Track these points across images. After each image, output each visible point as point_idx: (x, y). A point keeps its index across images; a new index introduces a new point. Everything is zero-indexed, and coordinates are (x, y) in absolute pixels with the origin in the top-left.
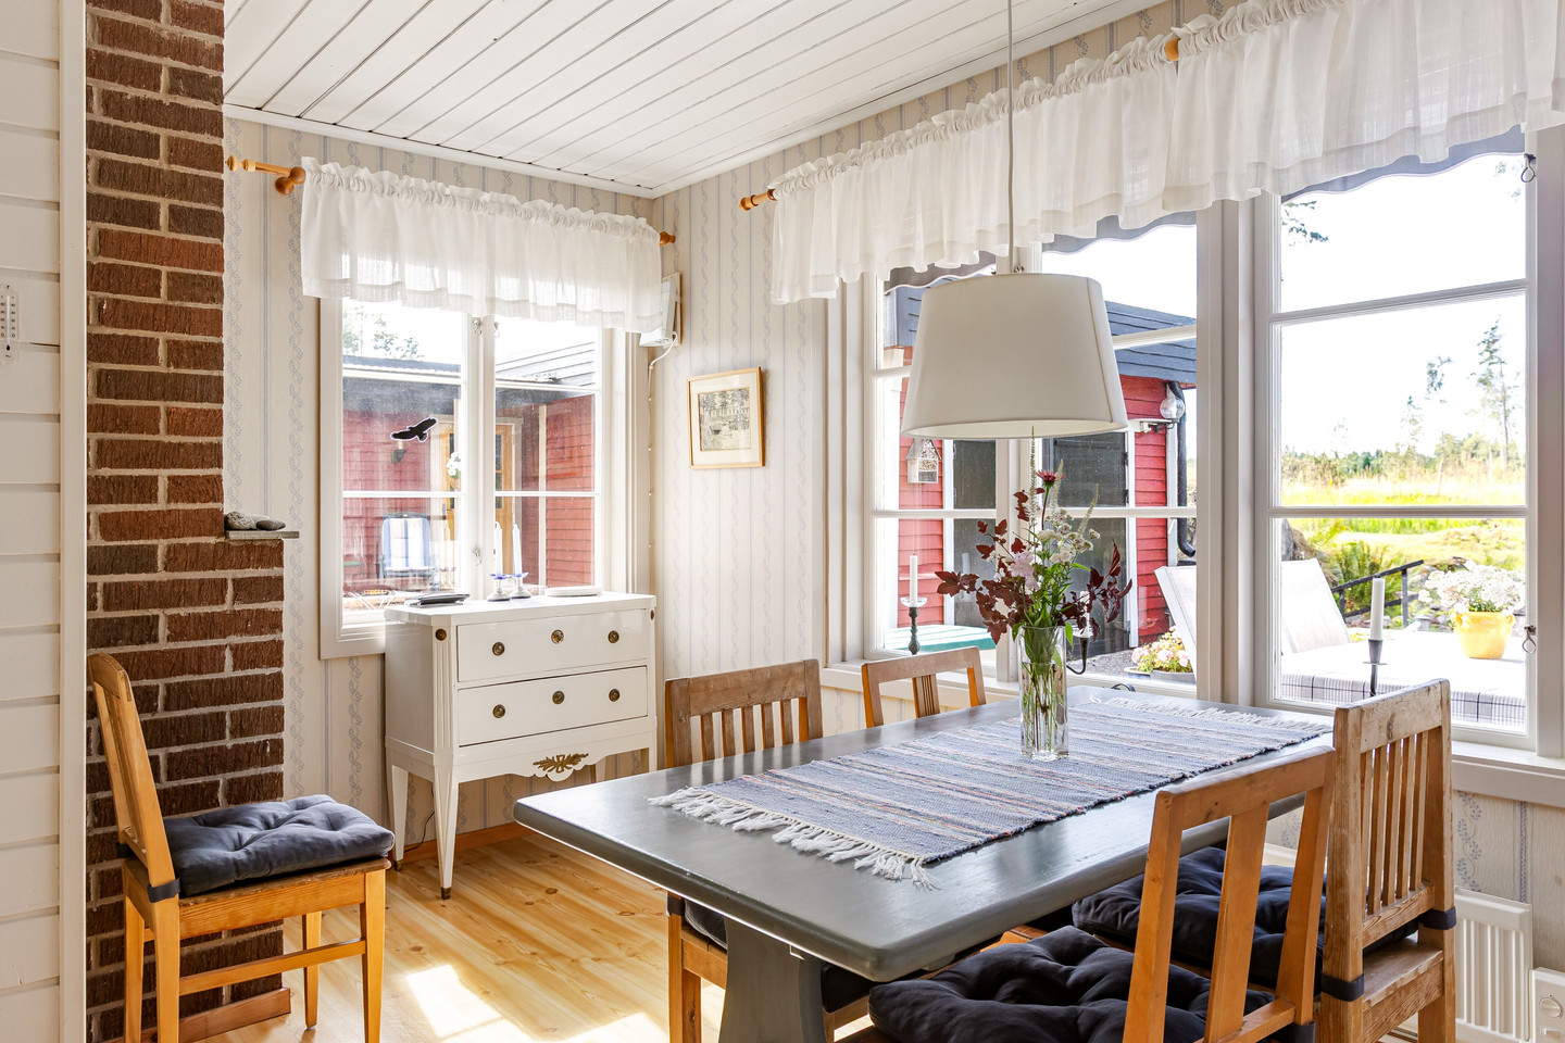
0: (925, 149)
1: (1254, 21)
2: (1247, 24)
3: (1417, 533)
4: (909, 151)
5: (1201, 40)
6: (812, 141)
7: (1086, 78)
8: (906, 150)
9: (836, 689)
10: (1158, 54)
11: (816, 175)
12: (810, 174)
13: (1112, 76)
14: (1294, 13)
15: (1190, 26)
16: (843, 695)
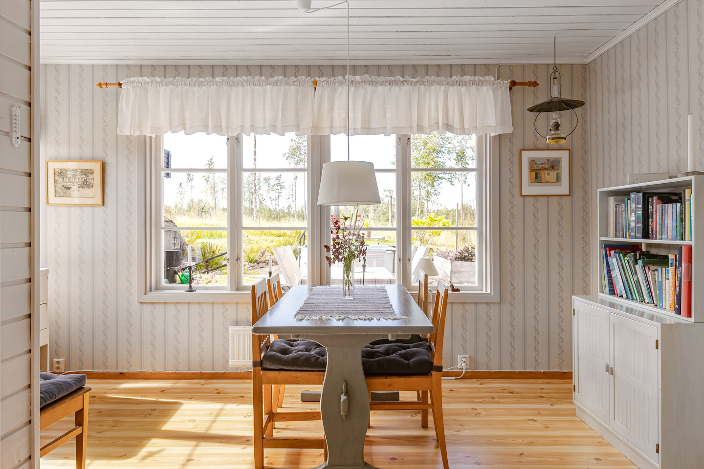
0: (213, 88)
1: (341, 84)
2: (339, 84)
3: (216, 239)
4: (203, 87)
5: (325, 84)
6: (136, 66)
7: (284, 83)
8: (202, 86)
9: (152, 303)
10: (310, 84)
11: (150, 84)
12: (145, 83)
13: (293, 85)
14: (353, 85)
15: (323, 79)
16: (155, 305)
